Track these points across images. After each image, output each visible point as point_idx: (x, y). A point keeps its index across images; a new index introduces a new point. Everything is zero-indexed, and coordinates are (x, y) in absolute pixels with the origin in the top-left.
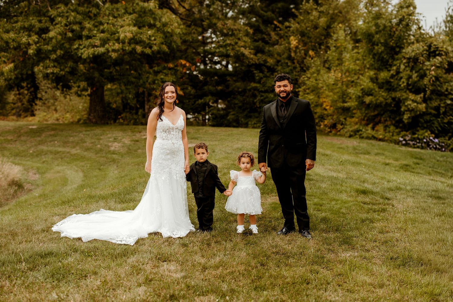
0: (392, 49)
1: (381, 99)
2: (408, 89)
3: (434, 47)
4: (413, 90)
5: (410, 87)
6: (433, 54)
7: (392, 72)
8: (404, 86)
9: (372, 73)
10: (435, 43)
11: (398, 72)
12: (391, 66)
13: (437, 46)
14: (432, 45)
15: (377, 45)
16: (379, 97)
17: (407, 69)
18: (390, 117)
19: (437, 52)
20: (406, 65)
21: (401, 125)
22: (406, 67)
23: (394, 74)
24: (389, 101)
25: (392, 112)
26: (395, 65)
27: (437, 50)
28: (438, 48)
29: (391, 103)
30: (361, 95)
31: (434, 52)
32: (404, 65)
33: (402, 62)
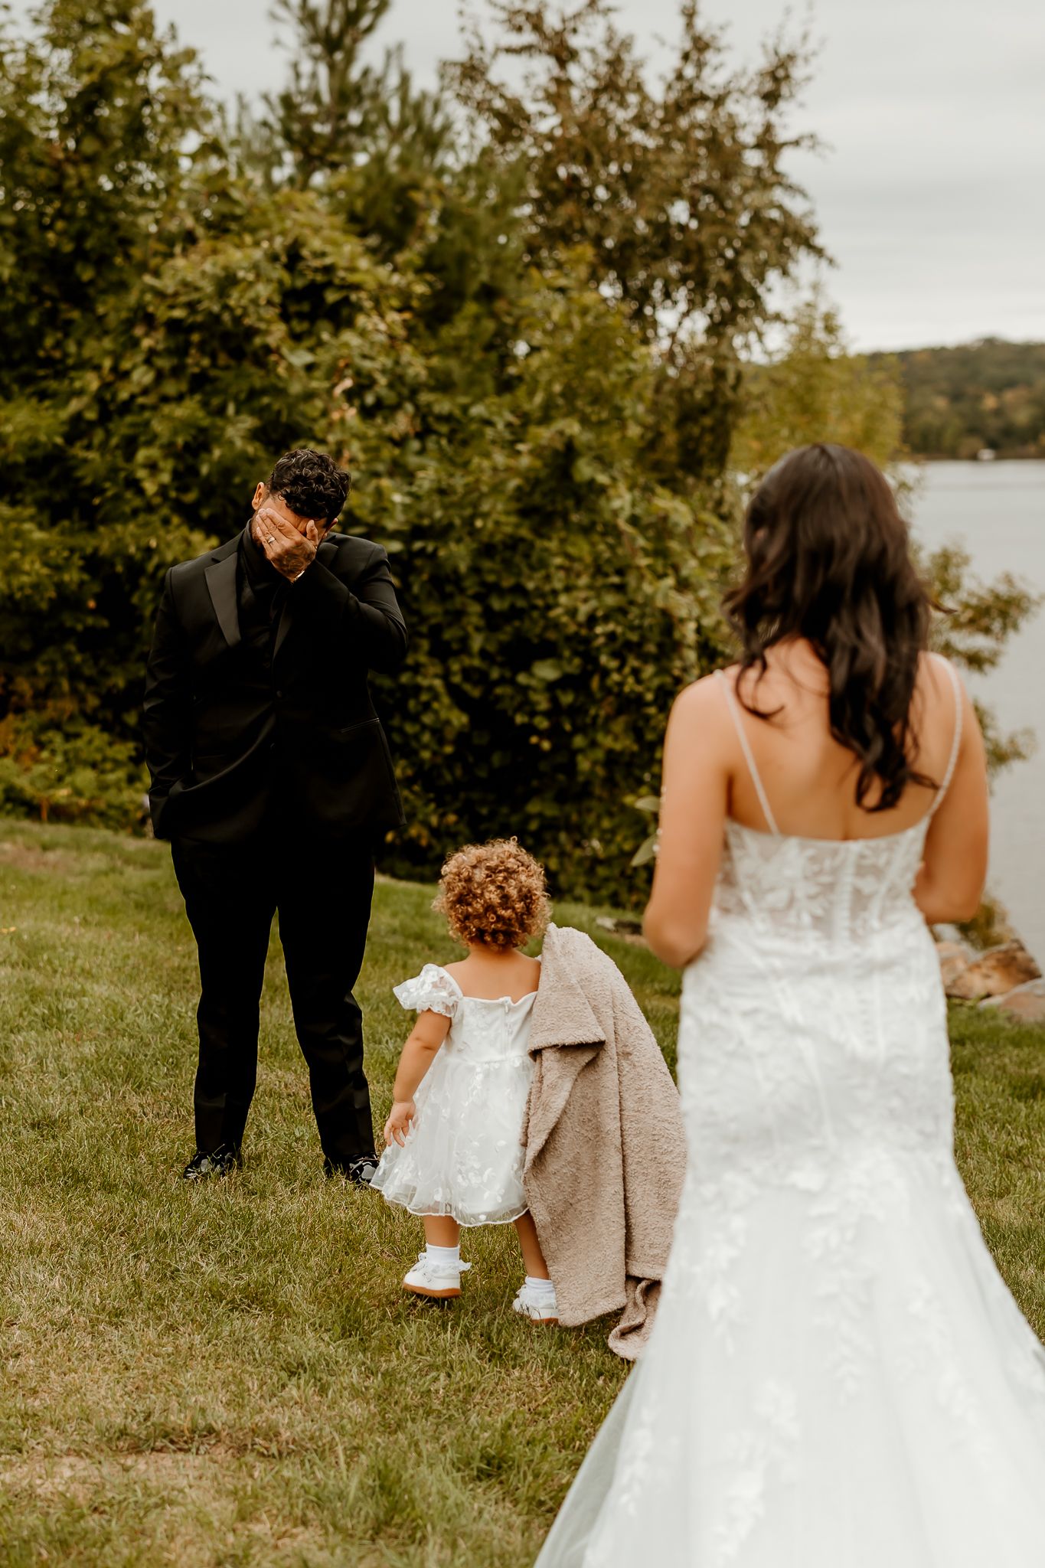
0: (56, 266)
1: (33, 568)
2: (179, 507)
3: (317, 263)
4: (205, 513)
5: (191, 497)
6: (305, 307)
7: (75, 405)
8: (163, 490)
10: (316, 244)
11: (108, 409)
12: (60, 369)
13: (328, 261)
14: (305, 252)
16: (23, 552)
17: (170, 388)
18: (74, 674)
19: (331, 297)
20: (164, 363)
21: (131, 719)
22: (160, 376)
23: (91, 415)
24: (72, 576)
25: (89, 641)
26: (84, 365)
27: (329, 284)
28: (329, 270)
29: (82, 584)
31: (314, 292)
32: (148, 362)
33: (135, 343)
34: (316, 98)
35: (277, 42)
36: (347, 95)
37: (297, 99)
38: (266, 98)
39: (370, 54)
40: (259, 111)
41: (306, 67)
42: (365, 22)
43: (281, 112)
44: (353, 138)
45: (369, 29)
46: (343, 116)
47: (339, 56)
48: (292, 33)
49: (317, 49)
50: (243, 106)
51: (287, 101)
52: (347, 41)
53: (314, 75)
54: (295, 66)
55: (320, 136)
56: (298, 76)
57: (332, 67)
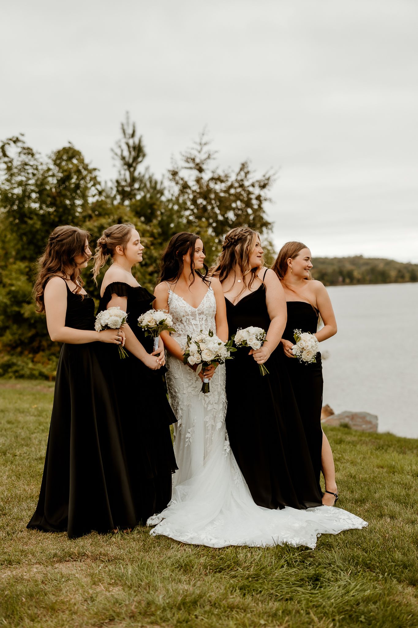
9: (22, 265)
15: (31, 219)
30: (8, 302)
34: (126, 181)
35: (114, 166)
36: (133, 180)
37: (120, 181)
38: (111, 181)
39: (140, 169)
40: (110, 184)
41: (123, 172)
42: (140, 159)
43: (116, 184)
44: (136, 192)
45: (141, 162)
46: (133, 185)
47: (132, 169)
48: (119, 163)
49: (126, 167)
50: (106, 182)
51: (118, 182)
52: (134, 165)
53: (125, 175)
54: (119, 172)
55: (127, 191)
56: (120, 174)
57: (130, 172)
